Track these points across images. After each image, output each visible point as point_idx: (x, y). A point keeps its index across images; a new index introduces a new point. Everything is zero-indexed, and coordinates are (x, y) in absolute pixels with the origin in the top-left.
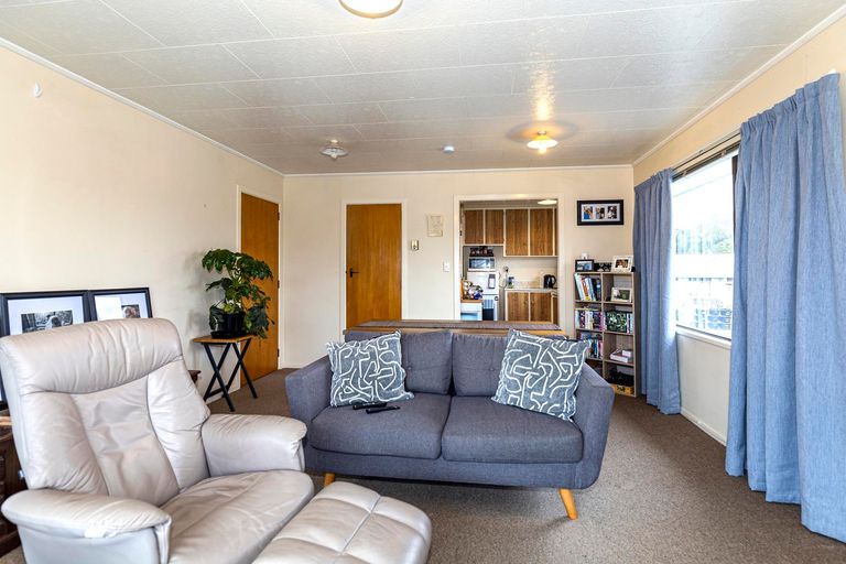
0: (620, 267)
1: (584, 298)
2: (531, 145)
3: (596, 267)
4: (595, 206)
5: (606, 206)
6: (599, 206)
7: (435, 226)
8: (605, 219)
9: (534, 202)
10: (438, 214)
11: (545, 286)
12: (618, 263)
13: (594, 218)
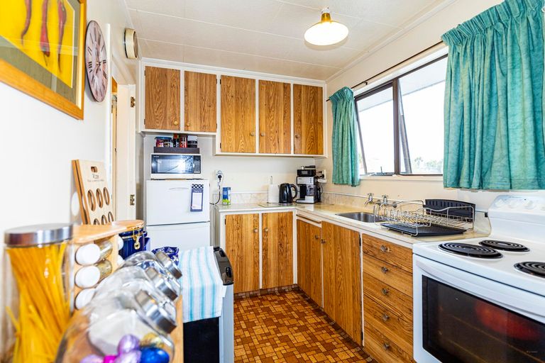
11: (281, 200)
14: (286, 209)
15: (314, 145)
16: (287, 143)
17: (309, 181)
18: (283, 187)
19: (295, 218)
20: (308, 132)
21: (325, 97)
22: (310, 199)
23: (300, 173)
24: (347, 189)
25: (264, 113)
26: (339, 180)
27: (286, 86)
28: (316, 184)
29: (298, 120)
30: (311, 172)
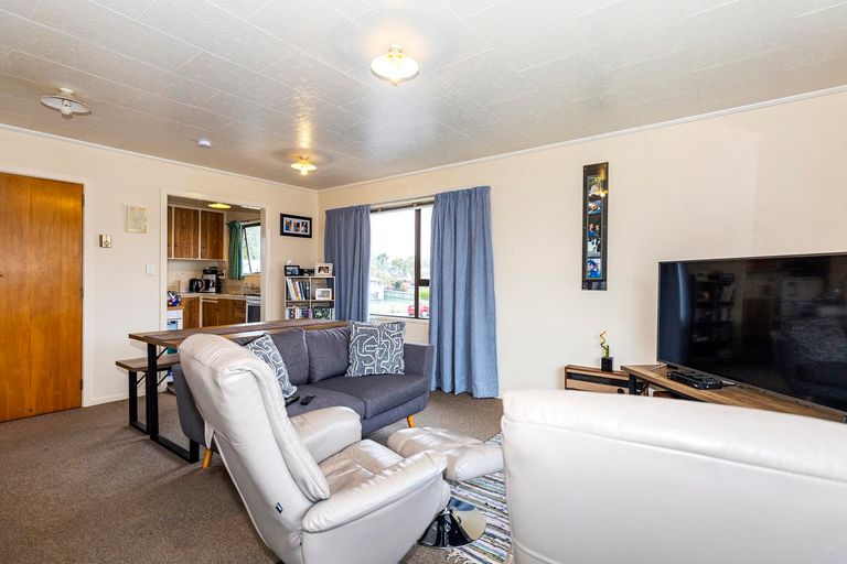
0: (322, 272)
1: (294, 298)
2: (294, 166)
3: (302, 272)
4: (294, 221)
5: (300, 221)
6: (297, 221)
7: (135, 219)
8: (300, 232)
9: (205, 203)
10: (142, 207)
11: (191, 290)
12: (320, 269)
13: (292, 231)
14: (194, 295)
15: (217, 253)
16: (196, 251)
17: (212, 277)
18: (192, 282)
19: (201, 301)
20: (212, 243)
21: (225, 221)
22: (213, 290)
23: (205, 272)
24: (237, 283)
25: (178, 231)
26: (231, 277)
27: (196, 212)
28: (217, 279)
29: (204, 236)
30: (214, 271)
